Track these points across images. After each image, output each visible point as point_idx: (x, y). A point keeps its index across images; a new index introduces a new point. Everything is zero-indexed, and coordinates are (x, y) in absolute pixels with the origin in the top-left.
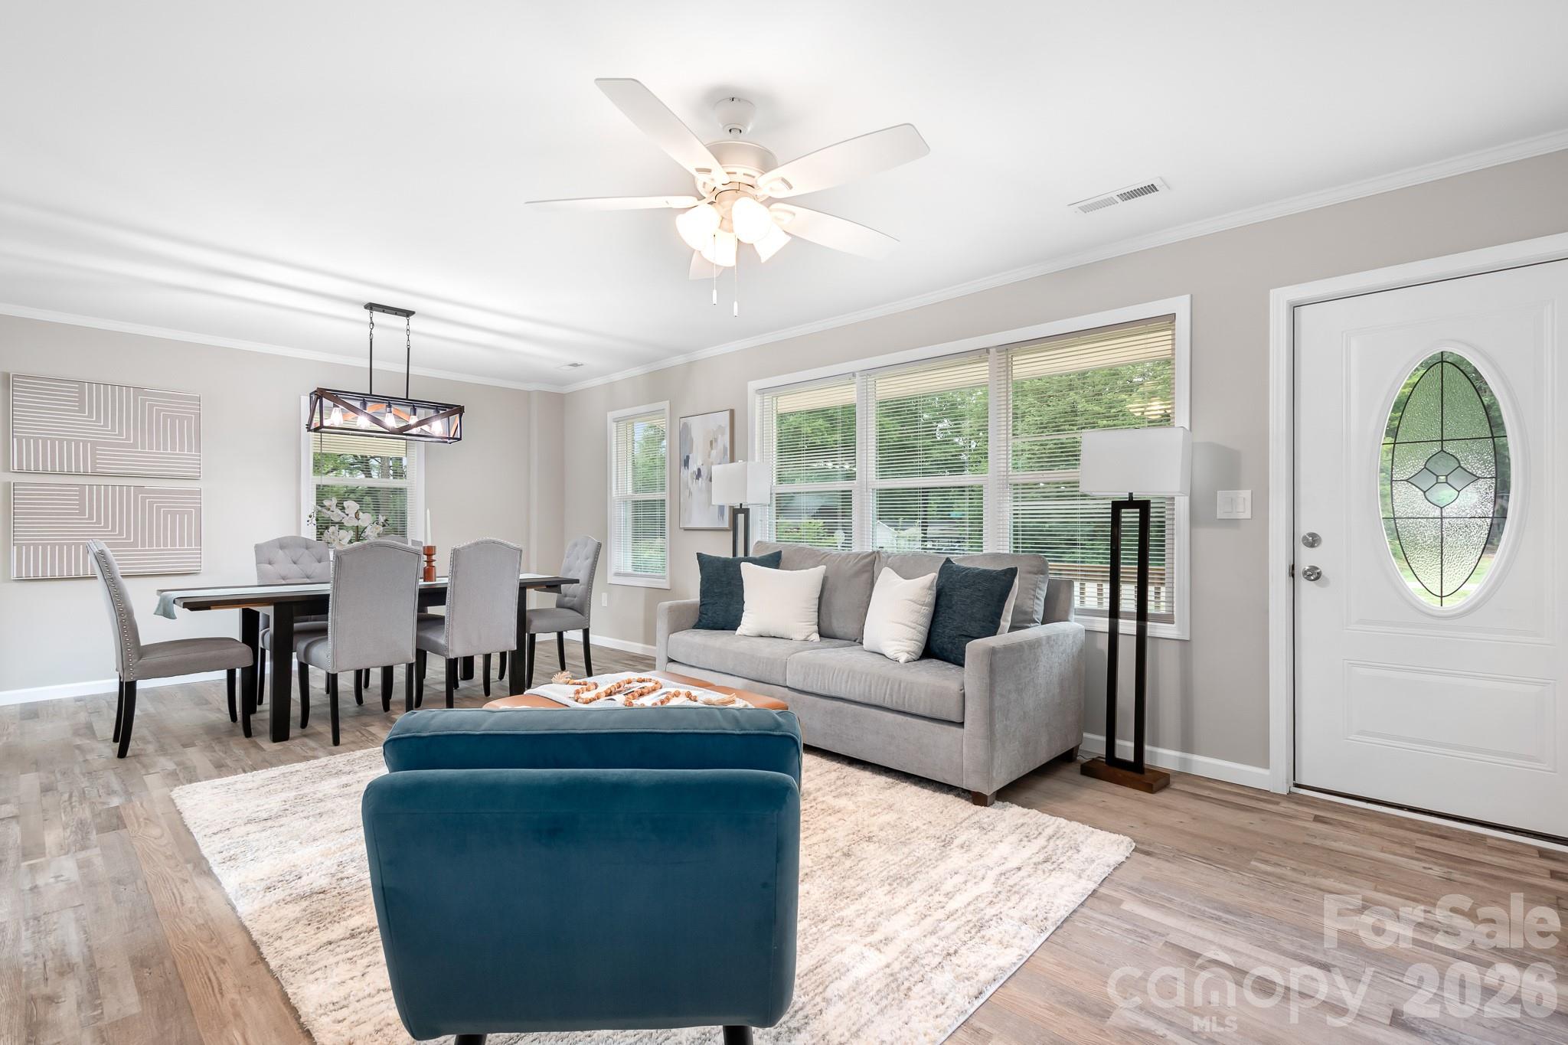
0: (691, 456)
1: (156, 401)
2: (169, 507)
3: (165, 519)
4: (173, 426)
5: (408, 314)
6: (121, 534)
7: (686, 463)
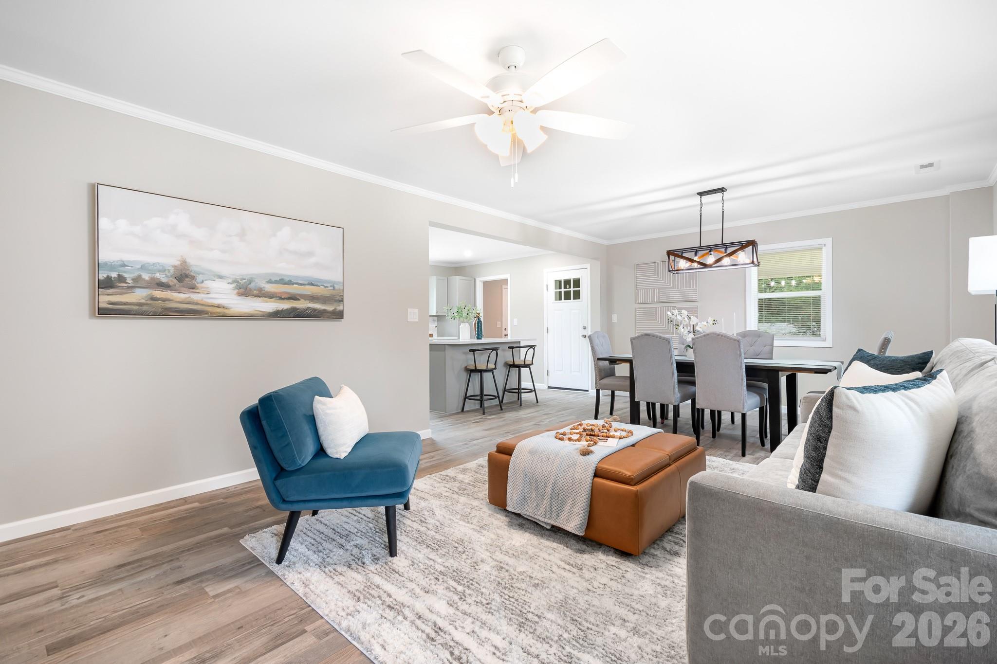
5: (722, 190)
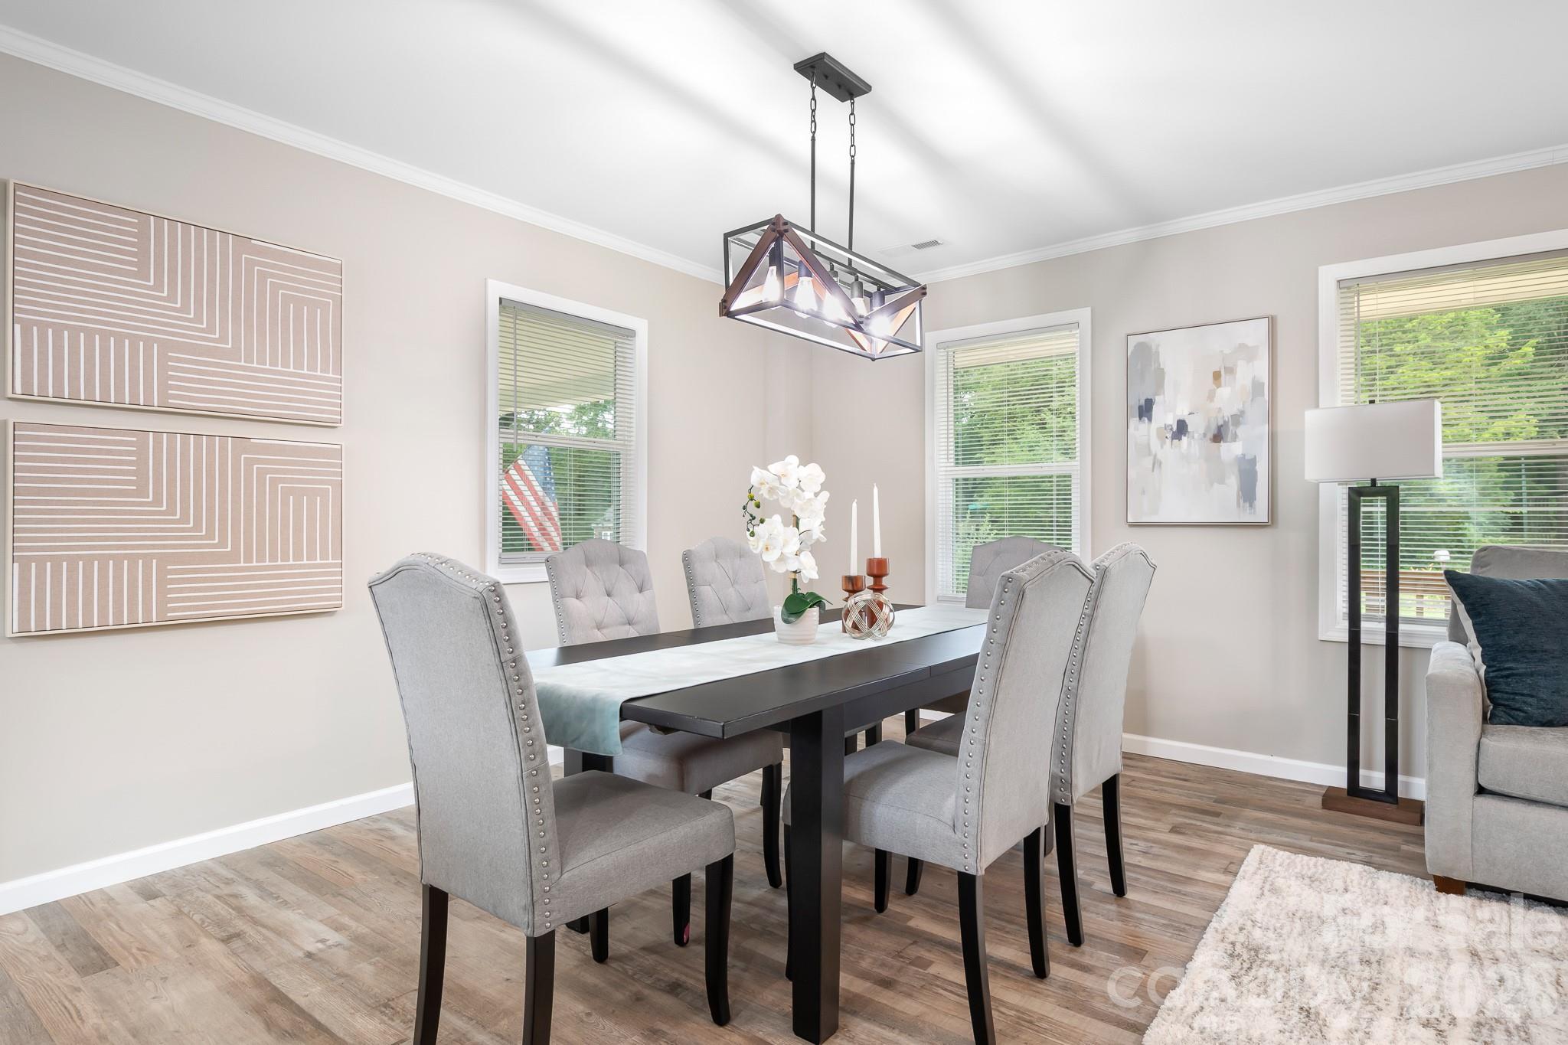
0: (1158, 399)
1: (273, 266)
2: (292, 481)
3: (285, 504)
4: (298, 318)
6: (210, 535)
7: (1145, 410)
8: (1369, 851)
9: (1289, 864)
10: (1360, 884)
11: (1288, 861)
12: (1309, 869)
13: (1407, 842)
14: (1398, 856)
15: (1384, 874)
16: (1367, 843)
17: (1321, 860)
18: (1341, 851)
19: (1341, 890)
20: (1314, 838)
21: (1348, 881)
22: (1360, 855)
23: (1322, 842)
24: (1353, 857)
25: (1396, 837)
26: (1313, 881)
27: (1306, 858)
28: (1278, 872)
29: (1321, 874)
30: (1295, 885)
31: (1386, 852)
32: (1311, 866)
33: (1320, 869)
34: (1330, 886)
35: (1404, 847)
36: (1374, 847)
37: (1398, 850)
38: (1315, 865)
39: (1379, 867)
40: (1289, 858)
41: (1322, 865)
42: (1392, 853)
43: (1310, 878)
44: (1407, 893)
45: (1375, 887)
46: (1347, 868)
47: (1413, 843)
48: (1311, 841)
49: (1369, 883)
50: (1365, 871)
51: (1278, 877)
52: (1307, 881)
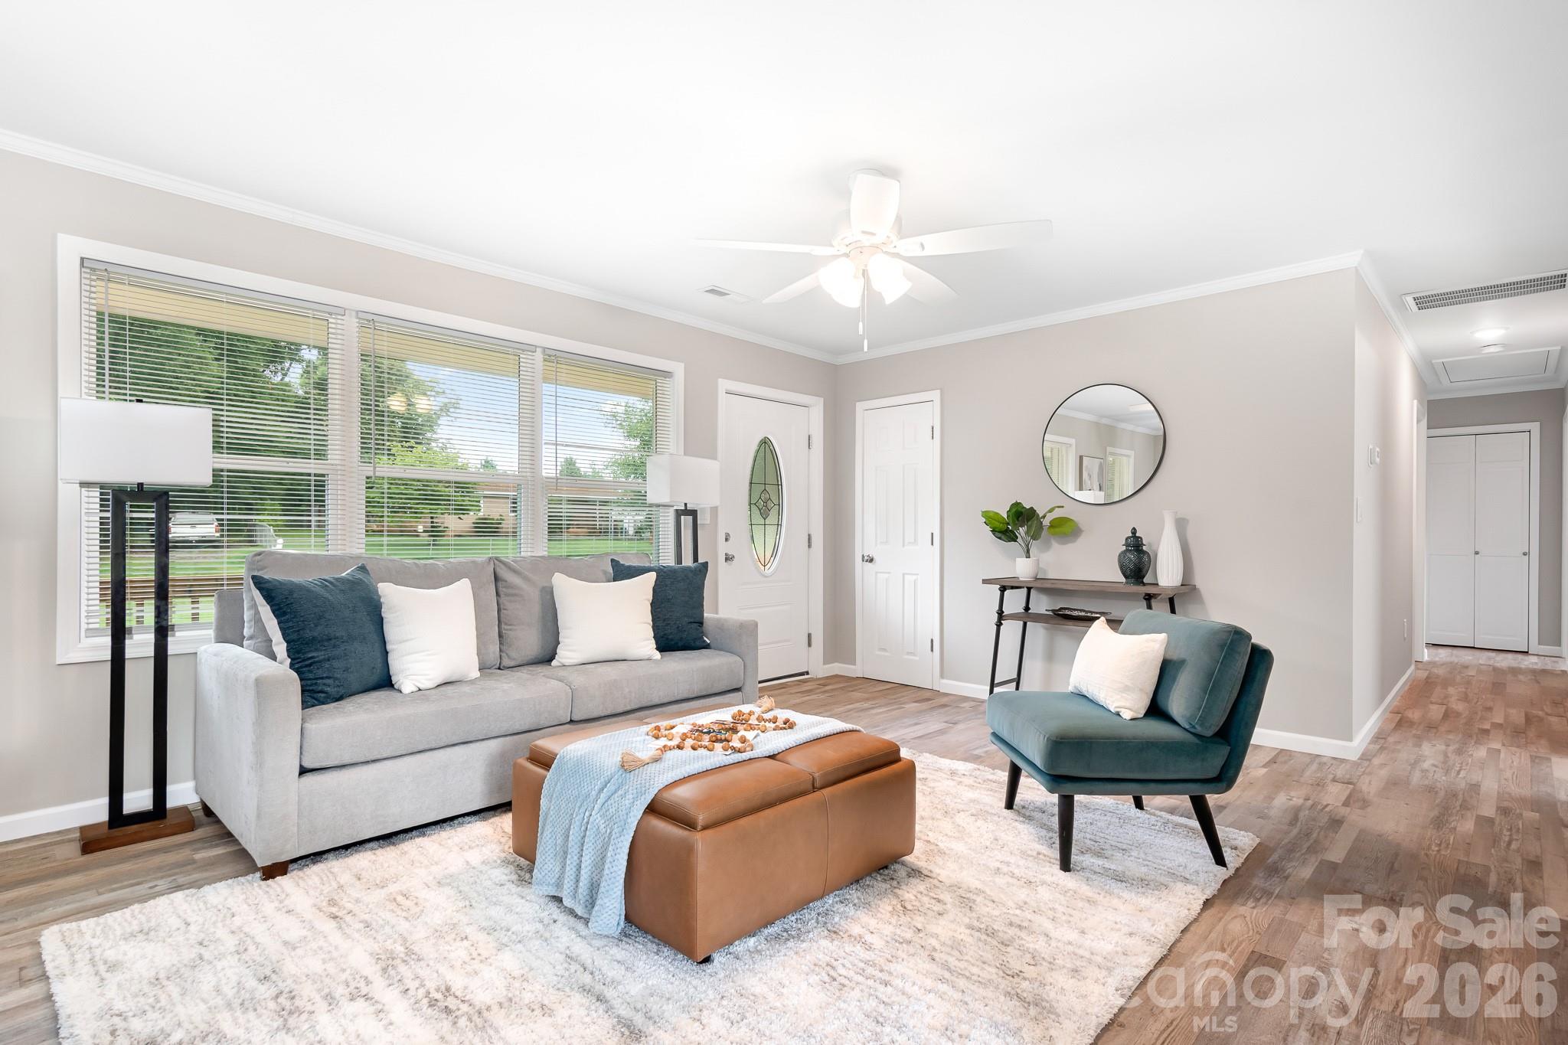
8: (170, 876)
9: (102, 930)
10: (194, 911)
11: (99, 928)
12: (130, 924)
13: (197, 850)
14: (199, 867)
15: (207, 889)
16: (160, 868)
17: (136, 907)
18: (142, 889)
19: (183, 927)
20: (100, 890)
21: (181, 914)
22: (162, 884)
23: (114, 890)
24: (157, 889)
25: (181, 851)
26: (147, 934)
27: (117, 914)
28: (100, 945)
29: (148, 921)
30: (130, 951)
31: (185, 869)
32: (129, 919)
33: (143, 919)
34: (168, 929)
35: (198, 856)
36: (169, 870)
37: (194, 862)
38: (133, 916)
39: (198, 885)
40: (98, 924)
41: (140, 912)
42: (189, 867)
43: (141, 931)
44: (244, 896)
45: (209, 905)
46: (168, 902)
47: (204, 848)
48: (100, 894)
49: (201, 905)
50: (187, 896)
51: (104, 950)
52: (141, 937)
